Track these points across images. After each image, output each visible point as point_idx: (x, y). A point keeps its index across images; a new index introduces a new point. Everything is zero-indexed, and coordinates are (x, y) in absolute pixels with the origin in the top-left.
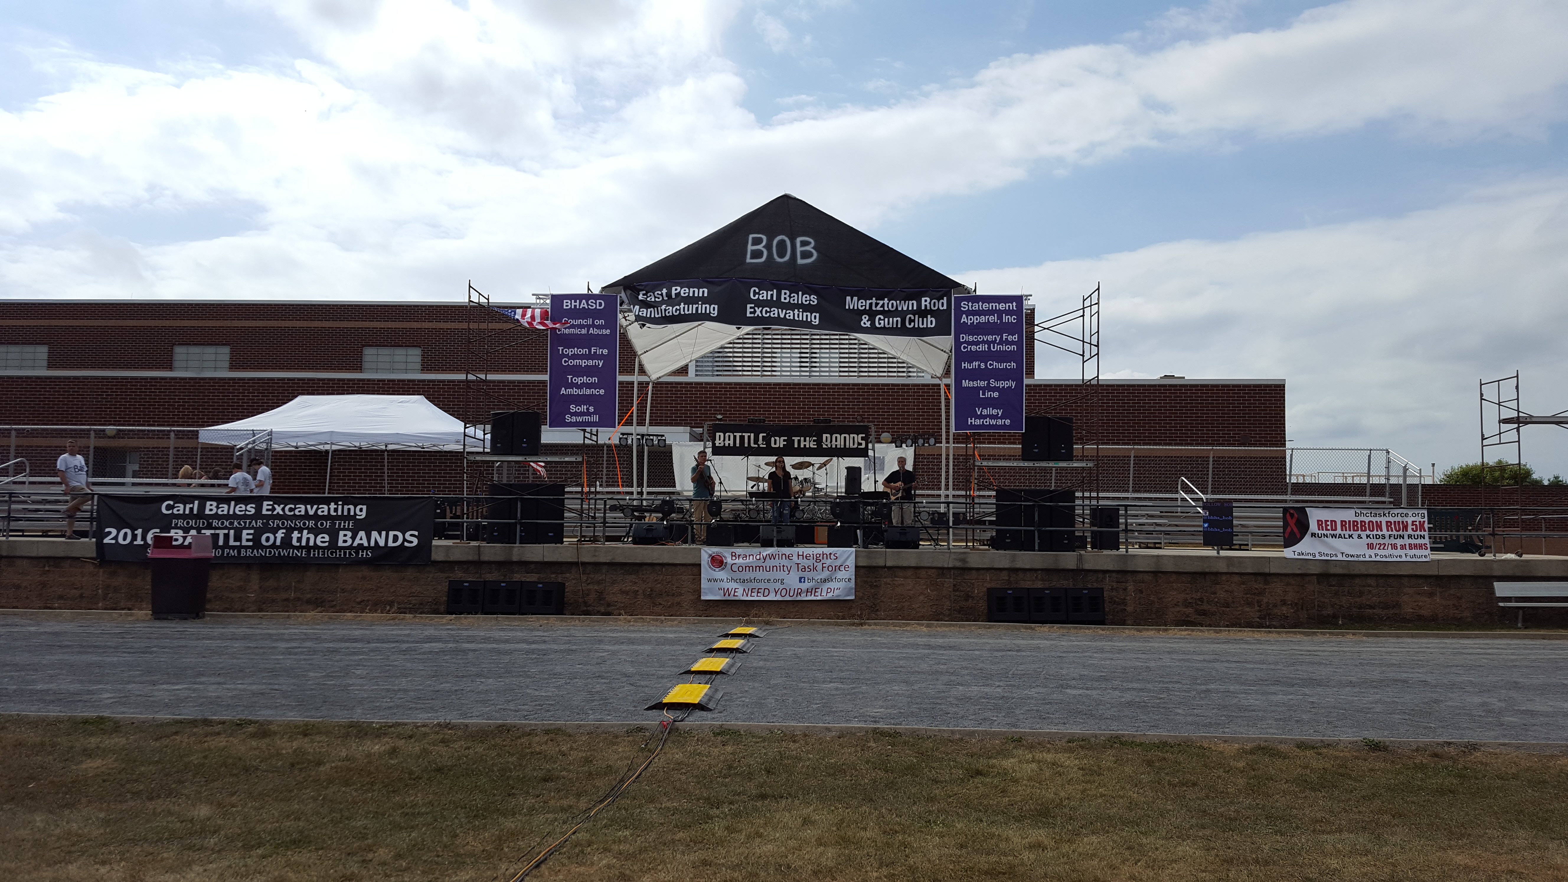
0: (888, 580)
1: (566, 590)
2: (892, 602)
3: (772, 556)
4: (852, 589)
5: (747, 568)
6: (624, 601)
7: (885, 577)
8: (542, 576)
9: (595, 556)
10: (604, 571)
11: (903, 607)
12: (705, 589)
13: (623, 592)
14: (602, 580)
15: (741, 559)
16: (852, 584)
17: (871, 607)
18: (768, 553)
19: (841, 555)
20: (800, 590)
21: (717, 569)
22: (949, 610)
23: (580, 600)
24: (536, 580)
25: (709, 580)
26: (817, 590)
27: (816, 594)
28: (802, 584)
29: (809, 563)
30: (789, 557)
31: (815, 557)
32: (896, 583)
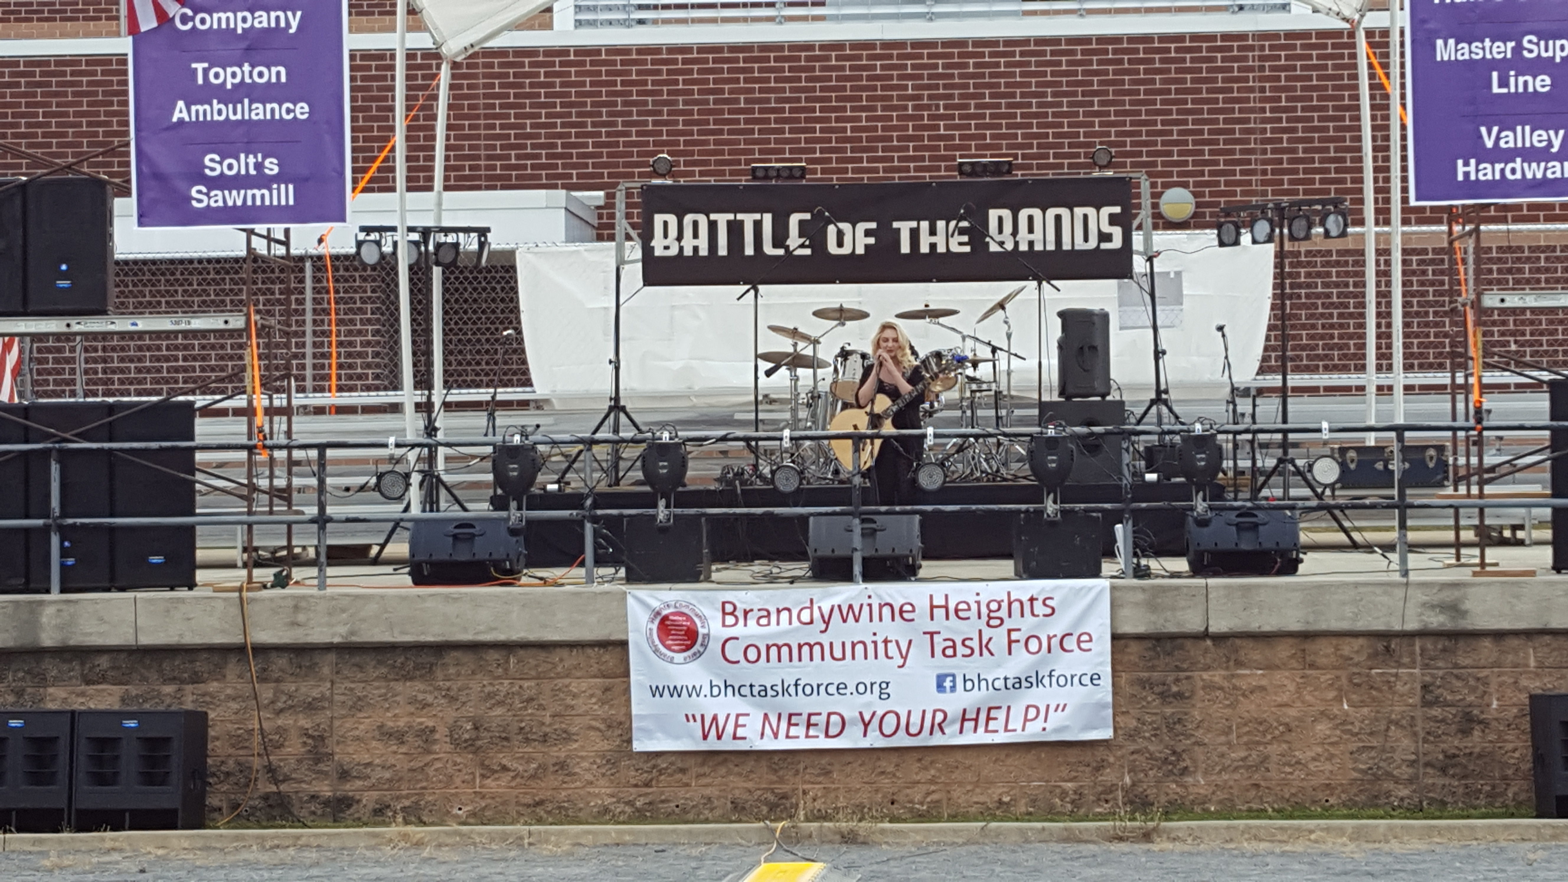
0: (1217, 676)
1: (212, 733)
2: (1229, 744)
3: (850, 613)
4: (1104, 706)
5: (774, 651)
6: (392, 760)
7: (1207, 668)
8: (133, 690)
9: (295, 624)
10: (326, 670)
11: (1266, 758)
12: (642, 717)
13: (387, 734)
14: (323, 698)
15: (751, 622)
16: (1105, 692)
17: (1166, 761)
18: (836, 601)
19: (1066, 602)
20: (939, 717)
21: (679, 657)
22: (1412, 764)
23: (257, 763)
24: (116, 707)
25: (656, 691)
26: (993, 714)
27: (992, 725)
28: (948, 696)
29: (970, 629)
30: (902, 613)
31: (984, 611)
32: (1243, 684)
